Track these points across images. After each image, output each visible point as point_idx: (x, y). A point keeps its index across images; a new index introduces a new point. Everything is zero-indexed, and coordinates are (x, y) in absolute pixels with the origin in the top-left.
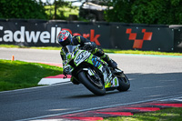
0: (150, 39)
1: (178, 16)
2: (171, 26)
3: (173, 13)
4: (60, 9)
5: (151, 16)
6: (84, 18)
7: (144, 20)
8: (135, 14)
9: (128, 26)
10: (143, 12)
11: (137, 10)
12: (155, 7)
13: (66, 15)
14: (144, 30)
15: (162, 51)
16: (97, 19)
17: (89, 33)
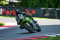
0: (34, 13)
1: (45, 5)
2: (42, 8)
3: (43, 3)
4: (2, 2)
5: (35, 4)
6: (11, 5)
7: (32, 6)
8: (29, 4)
9: (26, 8)
10: (32, 3)
11: (30, 2)
12: (36, 1)
13: (4, 4)
14: (32, 10)
15: (39, 17)
16: (15, 6)
17: (12, 11)
